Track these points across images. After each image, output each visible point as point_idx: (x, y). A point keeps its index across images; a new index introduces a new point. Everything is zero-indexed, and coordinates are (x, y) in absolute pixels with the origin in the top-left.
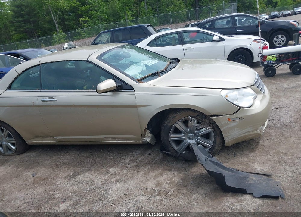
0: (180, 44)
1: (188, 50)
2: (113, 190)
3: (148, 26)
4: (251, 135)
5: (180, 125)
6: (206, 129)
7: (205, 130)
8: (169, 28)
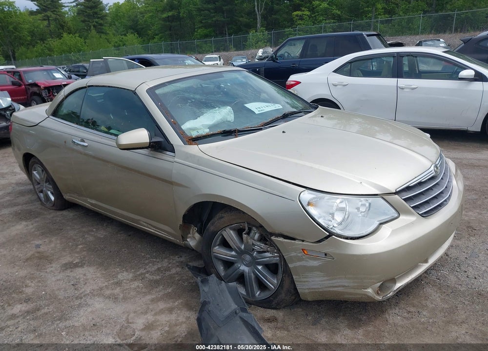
0: (393, 77)
1: (405, 90)
2: (90, 310)
3: (368, 36)
4: (351, 294)
5: (230, 235)
6: (271, 255)
7: (269, 257)
8: (441, 40)
